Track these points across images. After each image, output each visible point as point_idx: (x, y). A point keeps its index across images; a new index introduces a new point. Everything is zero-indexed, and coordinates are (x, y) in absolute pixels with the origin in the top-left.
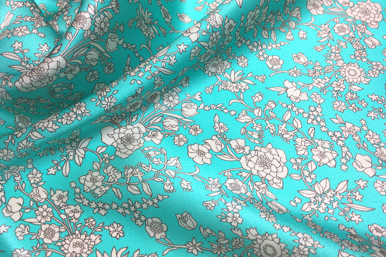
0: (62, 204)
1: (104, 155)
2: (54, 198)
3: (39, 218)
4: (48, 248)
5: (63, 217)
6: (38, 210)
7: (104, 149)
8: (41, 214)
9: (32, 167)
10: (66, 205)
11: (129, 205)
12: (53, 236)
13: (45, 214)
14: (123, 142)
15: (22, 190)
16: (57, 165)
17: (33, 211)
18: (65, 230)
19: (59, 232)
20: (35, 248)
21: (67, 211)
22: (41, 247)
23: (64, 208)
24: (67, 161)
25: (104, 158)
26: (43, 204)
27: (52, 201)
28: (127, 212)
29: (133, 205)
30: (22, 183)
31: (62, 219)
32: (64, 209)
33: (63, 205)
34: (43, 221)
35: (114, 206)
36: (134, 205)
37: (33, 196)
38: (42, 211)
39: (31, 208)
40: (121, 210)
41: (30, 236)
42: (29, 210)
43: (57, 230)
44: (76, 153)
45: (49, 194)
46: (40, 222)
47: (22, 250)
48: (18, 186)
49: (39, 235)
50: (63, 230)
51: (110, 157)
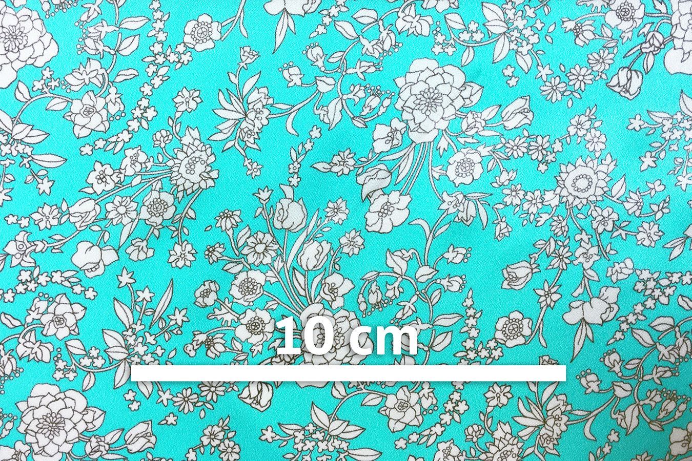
0: (114, 177)
1: (35, 89)
2: (99, 188)
3: (126, 220)
4: (182, 214)
5: (138, 180)
6: (112, 219)
7: (22, 87)
8: (120, 216)
9: (28, 219)
10: (118, 171)
11: (153, 62)
12: (162, 202)
13: (122, 210)
14: (17, 49)
15: (64, 241)
16: (35, 175)
17: (111, 229)
18: (160, 182)
19: (159, 192)
20: (176, 233)
21: (130, 172)
22: (177, 225)
23: (122, 176)
24: (33, 158)
25: (43, 88)
26: (103, 209)
27: (104, 193)
28: (163, 71)
29: (155, 57)
30: (50, 241)
31: (140, 183)
32: (125, 176)
33: (117, 176)
34: (133, 215)
35: (147, 89)
36: (156, 55)
37: (84, 224)
38: (115, 212)
39: (103, 231)
40: (157, 82)
41: (153, 239)
42: (107, 234)
43: (155, 194)
44: (21, 140)
45: (90, 196)
46: (133, 220)
47: (172, 252)
48: (54, 246)
49: (155, 224)
50: (159, 185)
51: (45, 78)
